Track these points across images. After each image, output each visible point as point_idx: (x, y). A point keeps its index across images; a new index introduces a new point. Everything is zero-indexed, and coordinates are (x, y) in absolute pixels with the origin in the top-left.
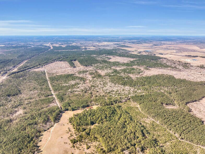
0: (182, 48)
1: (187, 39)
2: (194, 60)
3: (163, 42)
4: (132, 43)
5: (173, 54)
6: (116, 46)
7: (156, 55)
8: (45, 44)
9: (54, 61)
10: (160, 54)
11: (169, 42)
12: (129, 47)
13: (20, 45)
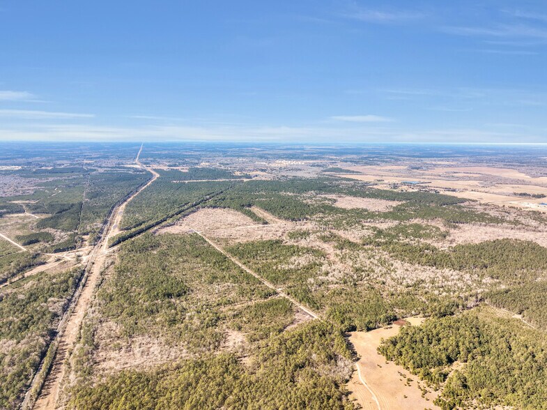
0: (488, 175)
1: (480, 154)
2: (543, 204)
3: (428, 161)
4: (351, 161)
5: (479, 190)
6: (319, 170)
7: (441, 193)
8: (127, 164)
9: (196, 207)
10: (449, 190)
11: (442, 161)
12: (353, 172)
13: (60, 165)
